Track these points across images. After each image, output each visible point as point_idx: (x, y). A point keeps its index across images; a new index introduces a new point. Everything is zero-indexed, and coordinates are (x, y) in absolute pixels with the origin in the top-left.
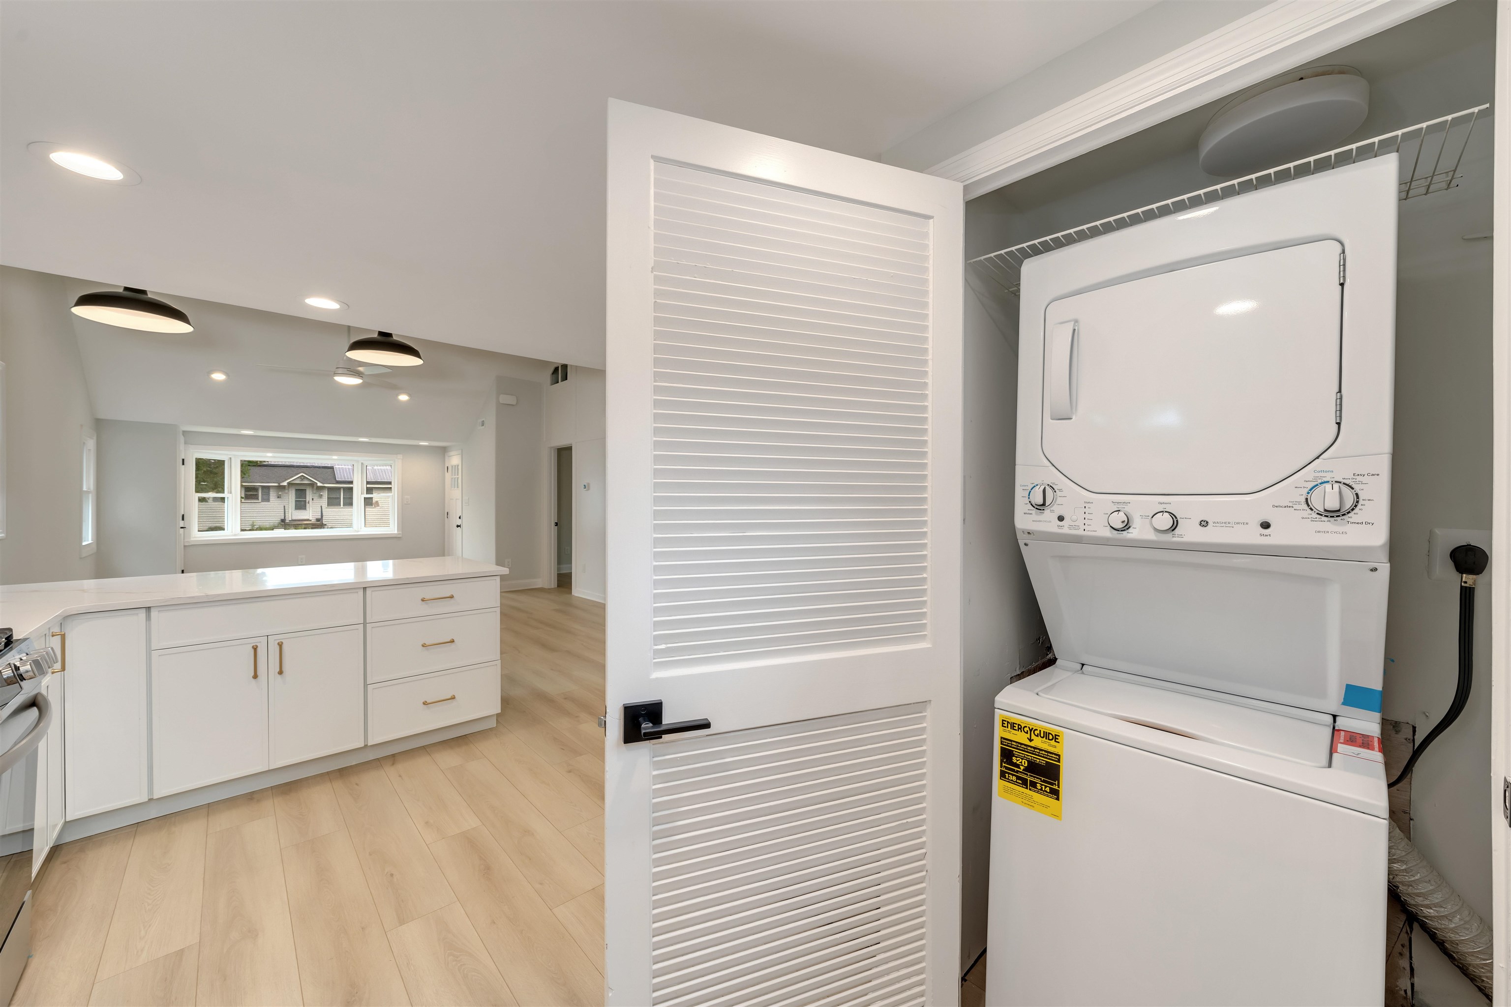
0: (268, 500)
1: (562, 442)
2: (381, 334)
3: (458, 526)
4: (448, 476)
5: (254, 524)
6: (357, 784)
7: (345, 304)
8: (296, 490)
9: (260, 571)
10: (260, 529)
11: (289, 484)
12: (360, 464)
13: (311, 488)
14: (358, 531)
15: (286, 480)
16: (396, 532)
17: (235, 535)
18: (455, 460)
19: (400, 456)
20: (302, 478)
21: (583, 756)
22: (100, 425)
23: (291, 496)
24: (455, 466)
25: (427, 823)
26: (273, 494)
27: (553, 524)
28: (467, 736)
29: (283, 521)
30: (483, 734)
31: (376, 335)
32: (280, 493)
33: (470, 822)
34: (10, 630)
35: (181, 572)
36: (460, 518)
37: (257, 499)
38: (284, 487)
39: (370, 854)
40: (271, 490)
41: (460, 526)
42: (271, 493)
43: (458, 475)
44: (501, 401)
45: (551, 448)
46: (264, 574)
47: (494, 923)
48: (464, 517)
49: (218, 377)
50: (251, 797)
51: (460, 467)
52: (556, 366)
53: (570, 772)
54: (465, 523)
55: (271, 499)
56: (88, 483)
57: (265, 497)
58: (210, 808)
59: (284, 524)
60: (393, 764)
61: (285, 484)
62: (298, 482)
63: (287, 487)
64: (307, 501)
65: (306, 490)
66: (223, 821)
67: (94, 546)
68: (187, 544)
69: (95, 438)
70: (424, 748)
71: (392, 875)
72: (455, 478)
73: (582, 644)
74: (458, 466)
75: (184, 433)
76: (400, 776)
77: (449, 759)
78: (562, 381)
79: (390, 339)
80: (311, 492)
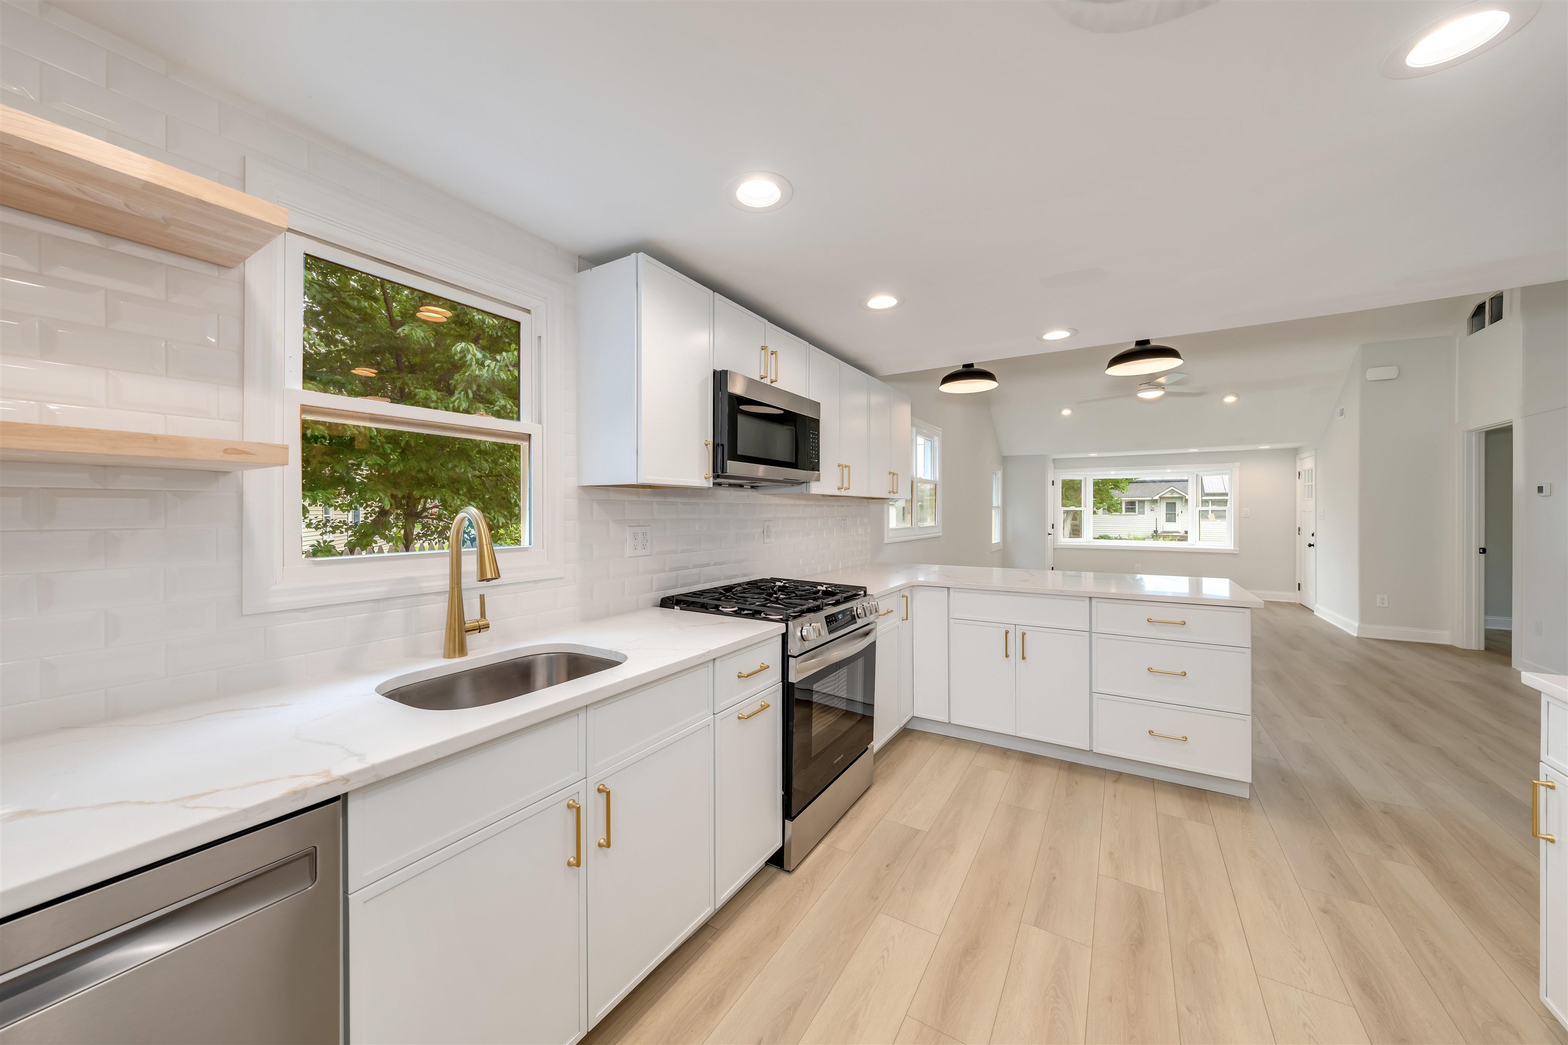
0: (1143, 513)
1: (1494, 420)
2: (1139, 343)
3: (1310, 545)
4: (1300, 483)
5: (1130, 534)
6: (1076, 783)
7: (1074, 332)
8: (1167, 503)
9: (1139, 576)
10: (1135, 539)
11: (1161, 498)
12: (1195, 476)
13: (1180, 502)
14: (1193, 545)
15: (1158, 494)
16: (1232, 548)
17: (1089, 542)
18: (1307, 463)
19: (1237, 464)
20: (1173, 492)
21: (1362, 905)
22: (1005, 461)
23: (1162, 508)
24: (1309, 471)
25: (1111, 854)
26: (1147, 506)
27: (1475, 551)
28: (1206, 792)
29: (1156, 532)
30: (1228, 800)
31: (1133, 346)
32: (1153, 506)
33: (1153, 882)
34: (865, 588)
35: (1051, 569)
36: (1313, 535)
37: (1135, 511)
38: (1156, 500)
39: (1050, 849)
40: (1146, 504)
41: (1313, 545)
42: (1145, 506)
43: (1312, 481)
44: (1369, 378)
45: (1470, 432)
46: (1141, 579)
47: (1111, 1000)
48: (1317, 535)
49: (1066, 412)
50: (1006, 753)
51: (1314, 470)
52: (1479, 301)
53: (1325, 912)
54: (1318, 541)
55: (1145, 512)
56: (997, 500)
57: (1141, 510)
58: (982, 747)
59: (1156, 535)
60: (1116, 781)
61: (1157, 498)
62: (1168, 495)
63: (1159, 501)
64: (1177, 514)
65: (1175, 503)
66: (984, 760)
67: (1001, 544)
68: (1055, 547)
69: (1002, 469)
70: (1152, 781)
71: (1054, 878)
72: (1308, 486)
73: (1480, 748)
74: (1312, 470)
75: (1054, 460)
76: (1115, 796)
77: (1173, 806)
78: (1492, 322)
79: (1148, 346)
80: (1180, 504)
